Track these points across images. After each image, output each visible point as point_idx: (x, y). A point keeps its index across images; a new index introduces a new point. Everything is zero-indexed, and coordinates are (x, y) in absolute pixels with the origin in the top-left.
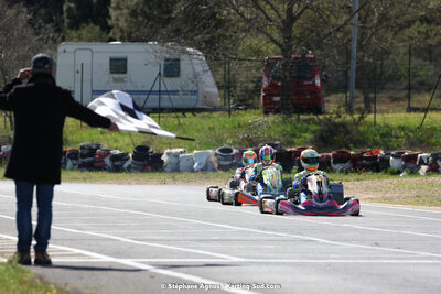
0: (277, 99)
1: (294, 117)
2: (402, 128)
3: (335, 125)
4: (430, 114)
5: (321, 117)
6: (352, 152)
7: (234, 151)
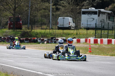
0: (12, 26)
2: (40, 33)
3: (25, 32)
4: (47, 30)
5: (22, 30)
6: (29, 38)
7: (2, 38)
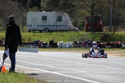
0: (89, 27)
1: (95, 33)
3: (106, 35)
5: (102, 33)
6: (111, 43)
7: (78, 42)
